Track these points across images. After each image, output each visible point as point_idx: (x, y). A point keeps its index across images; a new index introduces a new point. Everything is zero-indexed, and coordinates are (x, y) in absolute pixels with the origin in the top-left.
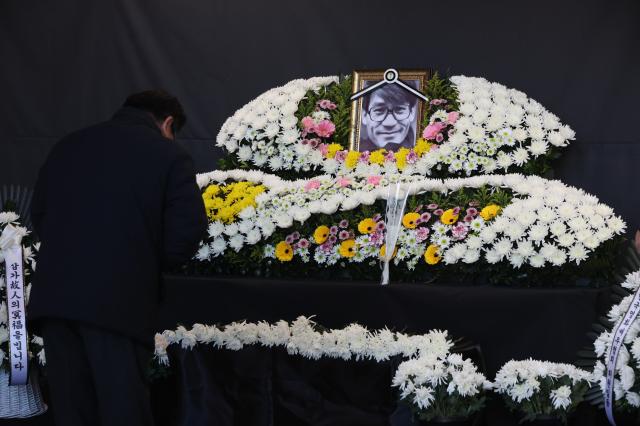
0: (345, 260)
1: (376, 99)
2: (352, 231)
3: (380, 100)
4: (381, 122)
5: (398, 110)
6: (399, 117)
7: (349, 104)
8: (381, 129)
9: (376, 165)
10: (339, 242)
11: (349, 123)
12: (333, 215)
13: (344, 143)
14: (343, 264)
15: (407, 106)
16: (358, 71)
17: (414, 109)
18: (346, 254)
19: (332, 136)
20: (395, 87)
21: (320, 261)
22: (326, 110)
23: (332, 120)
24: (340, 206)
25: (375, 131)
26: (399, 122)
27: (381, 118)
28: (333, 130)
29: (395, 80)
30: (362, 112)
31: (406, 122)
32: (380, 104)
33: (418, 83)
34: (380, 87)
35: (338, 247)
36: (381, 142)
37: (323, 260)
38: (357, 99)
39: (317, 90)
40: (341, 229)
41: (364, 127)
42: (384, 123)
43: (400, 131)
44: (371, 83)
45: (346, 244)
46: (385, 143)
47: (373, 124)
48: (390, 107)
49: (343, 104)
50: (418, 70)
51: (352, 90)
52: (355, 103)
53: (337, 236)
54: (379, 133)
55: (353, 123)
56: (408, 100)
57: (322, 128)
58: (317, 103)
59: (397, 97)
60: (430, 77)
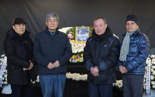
0: (78, 62)
1: (80, 32)
2: (80, 56)
3: (81, 32)
4: (81, 36)
5: (85, 33)
6: (85, 35)
7: (75, 32)
8: (81, 37)
9: (82, 44)
10: (77, 58)
11: (75, 36)
12: (76, 53)
13: (75, 39)
14: (78, 63)
15: (86, 33)
16: (77, 26)
17: (88, 33)
18: (79, 61)
19: (73, 38)
20: (84, 29)
21: (73, 62)
22: (71, 33)
23: (72, 35)
24: (78, 52)
25: (80, 37)
26: (85, 36)
27: (81, 35)
28: (73, 37)
29: (84, 28)
30: (77, 34)
31: (86, 36)
32: (81, 33)
33: (88, 29)
34: (81, 29)
35: (77, 59)
36: (81, 39)
37: (74, 62)
38: (77, 31)
39: (69, 30)
40: (78, 56)
41: (78, 37)
42: (82, 36)
43: (85, 37)
44: (79, 29)
45: (79, 59)
46: (82, 40)
47: (80, 36)
48: (83, 33)
49: (74, 32)
50: (88, 26)
51: (75, 30)
52: (76, 32)
53: (77, 57)
54: (81, 38)
55: (76, 36)
56: (86, 32)
57: (71, 37)
58: (69, 32)
59: (84, 31)
60: (91, 27)
